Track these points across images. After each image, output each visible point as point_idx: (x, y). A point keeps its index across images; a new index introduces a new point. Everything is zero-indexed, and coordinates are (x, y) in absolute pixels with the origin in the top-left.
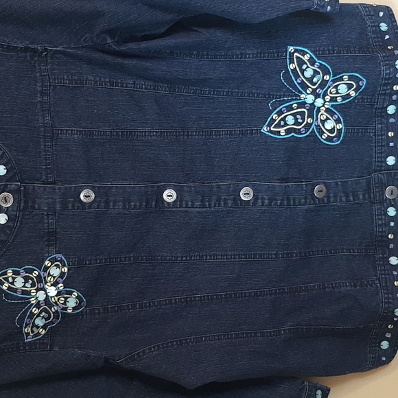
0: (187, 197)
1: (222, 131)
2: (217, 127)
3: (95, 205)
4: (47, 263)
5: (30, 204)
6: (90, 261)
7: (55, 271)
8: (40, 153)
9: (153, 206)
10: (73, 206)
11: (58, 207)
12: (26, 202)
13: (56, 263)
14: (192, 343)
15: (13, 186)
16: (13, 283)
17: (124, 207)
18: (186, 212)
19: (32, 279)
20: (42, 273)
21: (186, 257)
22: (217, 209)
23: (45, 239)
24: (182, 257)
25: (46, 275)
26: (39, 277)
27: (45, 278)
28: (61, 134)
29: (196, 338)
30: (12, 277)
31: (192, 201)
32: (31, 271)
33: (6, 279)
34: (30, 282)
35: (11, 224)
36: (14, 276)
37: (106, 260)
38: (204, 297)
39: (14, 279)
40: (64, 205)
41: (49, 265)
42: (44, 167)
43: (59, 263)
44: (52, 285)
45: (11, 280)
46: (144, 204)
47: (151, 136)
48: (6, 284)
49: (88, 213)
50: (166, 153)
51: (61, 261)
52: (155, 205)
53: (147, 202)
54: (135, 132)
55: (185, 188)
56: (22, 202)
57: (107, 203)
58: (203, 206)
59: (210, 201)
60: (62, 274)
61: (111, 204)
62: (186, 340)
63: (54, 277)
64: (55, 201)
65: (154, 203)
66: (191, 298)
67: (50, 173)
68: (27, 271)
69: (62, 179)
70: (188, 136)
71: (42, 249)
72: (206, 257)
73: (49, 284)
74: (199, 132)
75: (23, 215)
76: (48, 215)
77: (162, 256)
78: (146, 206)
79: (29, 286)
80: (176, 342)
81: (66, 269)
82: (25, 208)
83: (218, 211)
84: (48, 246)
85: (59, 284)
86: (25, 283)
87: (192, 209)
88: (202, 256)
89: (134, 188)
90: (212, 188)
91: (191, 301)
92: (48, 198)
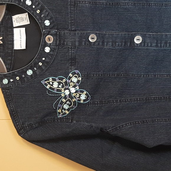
0: (148, 41)
1: (169, 4)
2: (166, 2)
3: (97, 43)
4: (70, 75)
5: (62, 42)
6: (93, 75)
7: (75, 80)
8: (68, 13)
9: (129, 46)
10: (85, 44)
11: (77, 44)
12: (60, 41)
13: (75, 75)
14: (150, 122)
15: (53, 31)
16: (52, 85)
17: (112, 45)
18: (147, 49)
19: (62, 84)
20: (67, 81)
21: (146, 75)
22: (165, 48)
23: (70, 62)
24: (144, 75)
25: (70, 81)
26: (66, 82)
27: (69, 83)
28: (79, 4)
29: (152, 120)
30: (52, 82)
31: (151, 43)
32: (62, 79)
33: (49, 83)
34: (61, 85)
35: (52, 53)
36: (53, 81)
37: (102, 75)
38: (156, 97)
39: (53, 83)
40: (80, 43)
41: (71, 76)
42: (70, 22)
43: (76, 75)
44: (73, 87)
45: (51, 83)
46: (124, 44)
47: (129, 5)
48: (49, 86)
49: (93, 48)
50: (137, 15)
51: (78, 74)
52: (130, 45)
53: (125, 43)
54: (119, 3)
55: (147, 35)
56: (58, 41)
57: (103, 42)
58: (157, 46)
59: (161, 43)
60: (78, 81)
61: (105, 43)
62: (146, 121)
63: (74, 83)
64: (75, 41)
65: (129, 44)
66: (149, 98)
67: (73, 25)
68: (60, 79)
69: (79, 29)
70: (149, 6)
71: (68, 67)
72: (158, 76)
73: (71, 86)
74: (156, 4)
75: (58, 48)
76: (71, 48)
77: (132, 74)
78: (124, 45)
79: (61, 87)
80: (141, 121)
81: (80, 79)
82: (60, 44)
83: (165, 50)
84: (71, 65)
85: (76, 86)
86: (59, 85)
87: (151, 48)
88: (155, 75)
89: (118, 34)
90: (162, 36)
91: (149, 100)
92: (72, 39)
